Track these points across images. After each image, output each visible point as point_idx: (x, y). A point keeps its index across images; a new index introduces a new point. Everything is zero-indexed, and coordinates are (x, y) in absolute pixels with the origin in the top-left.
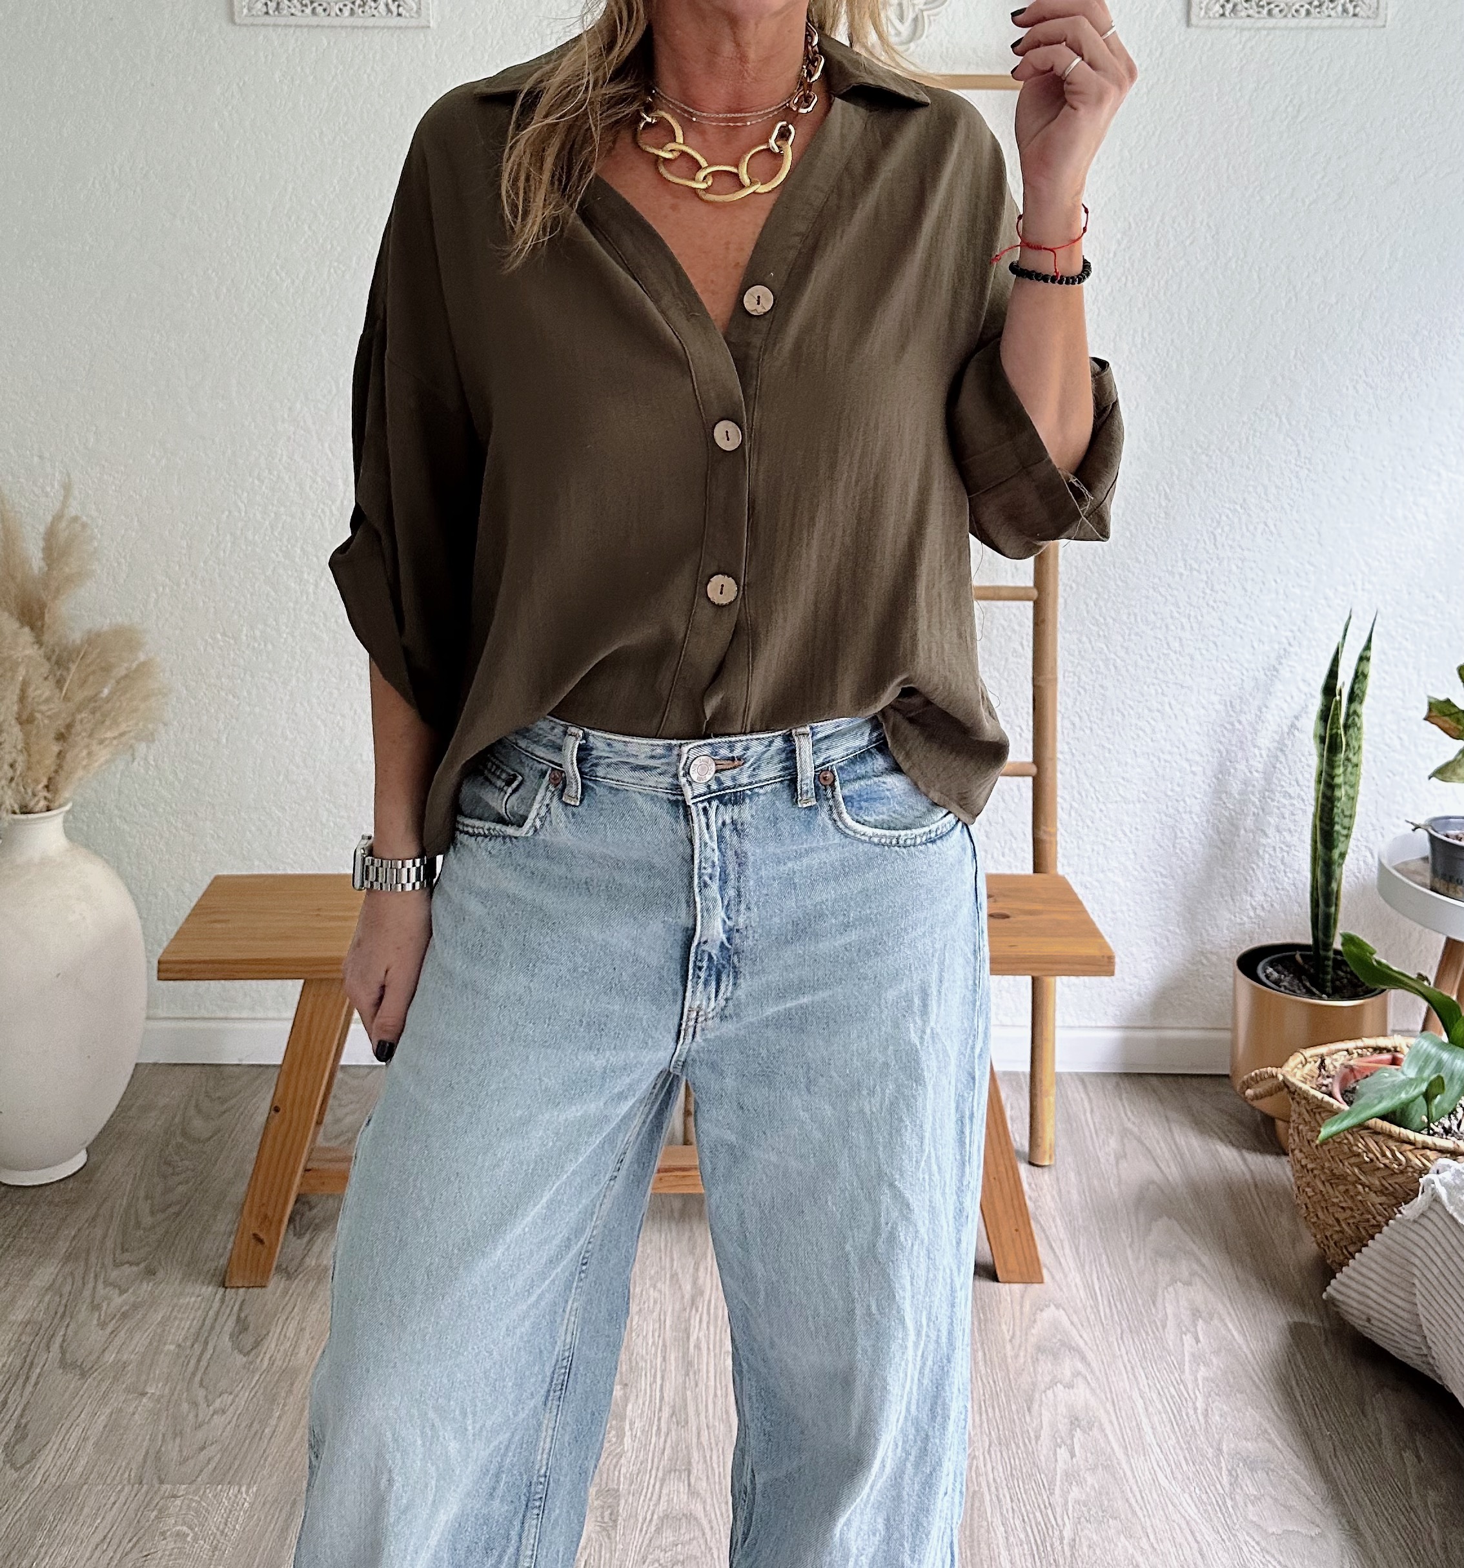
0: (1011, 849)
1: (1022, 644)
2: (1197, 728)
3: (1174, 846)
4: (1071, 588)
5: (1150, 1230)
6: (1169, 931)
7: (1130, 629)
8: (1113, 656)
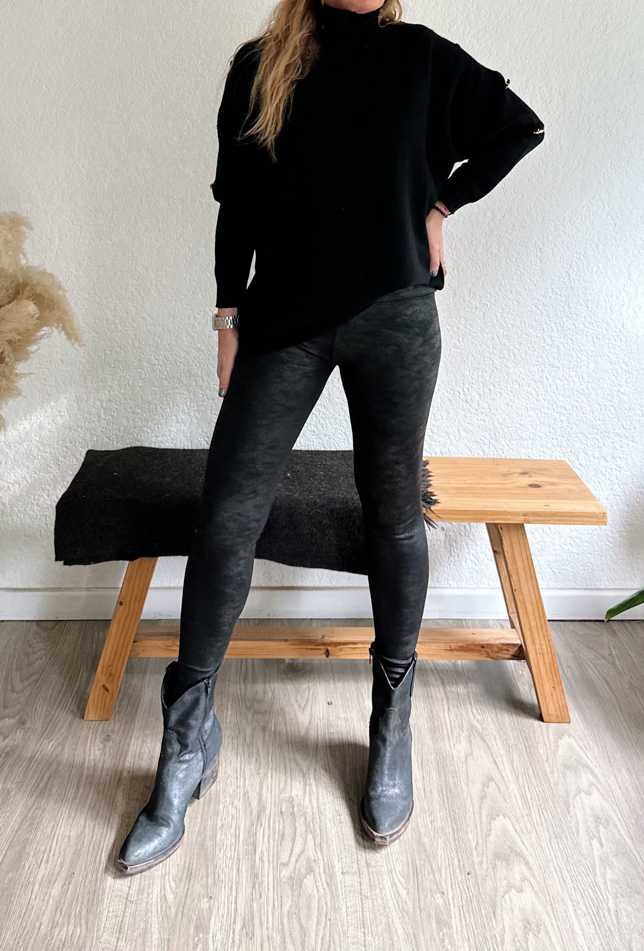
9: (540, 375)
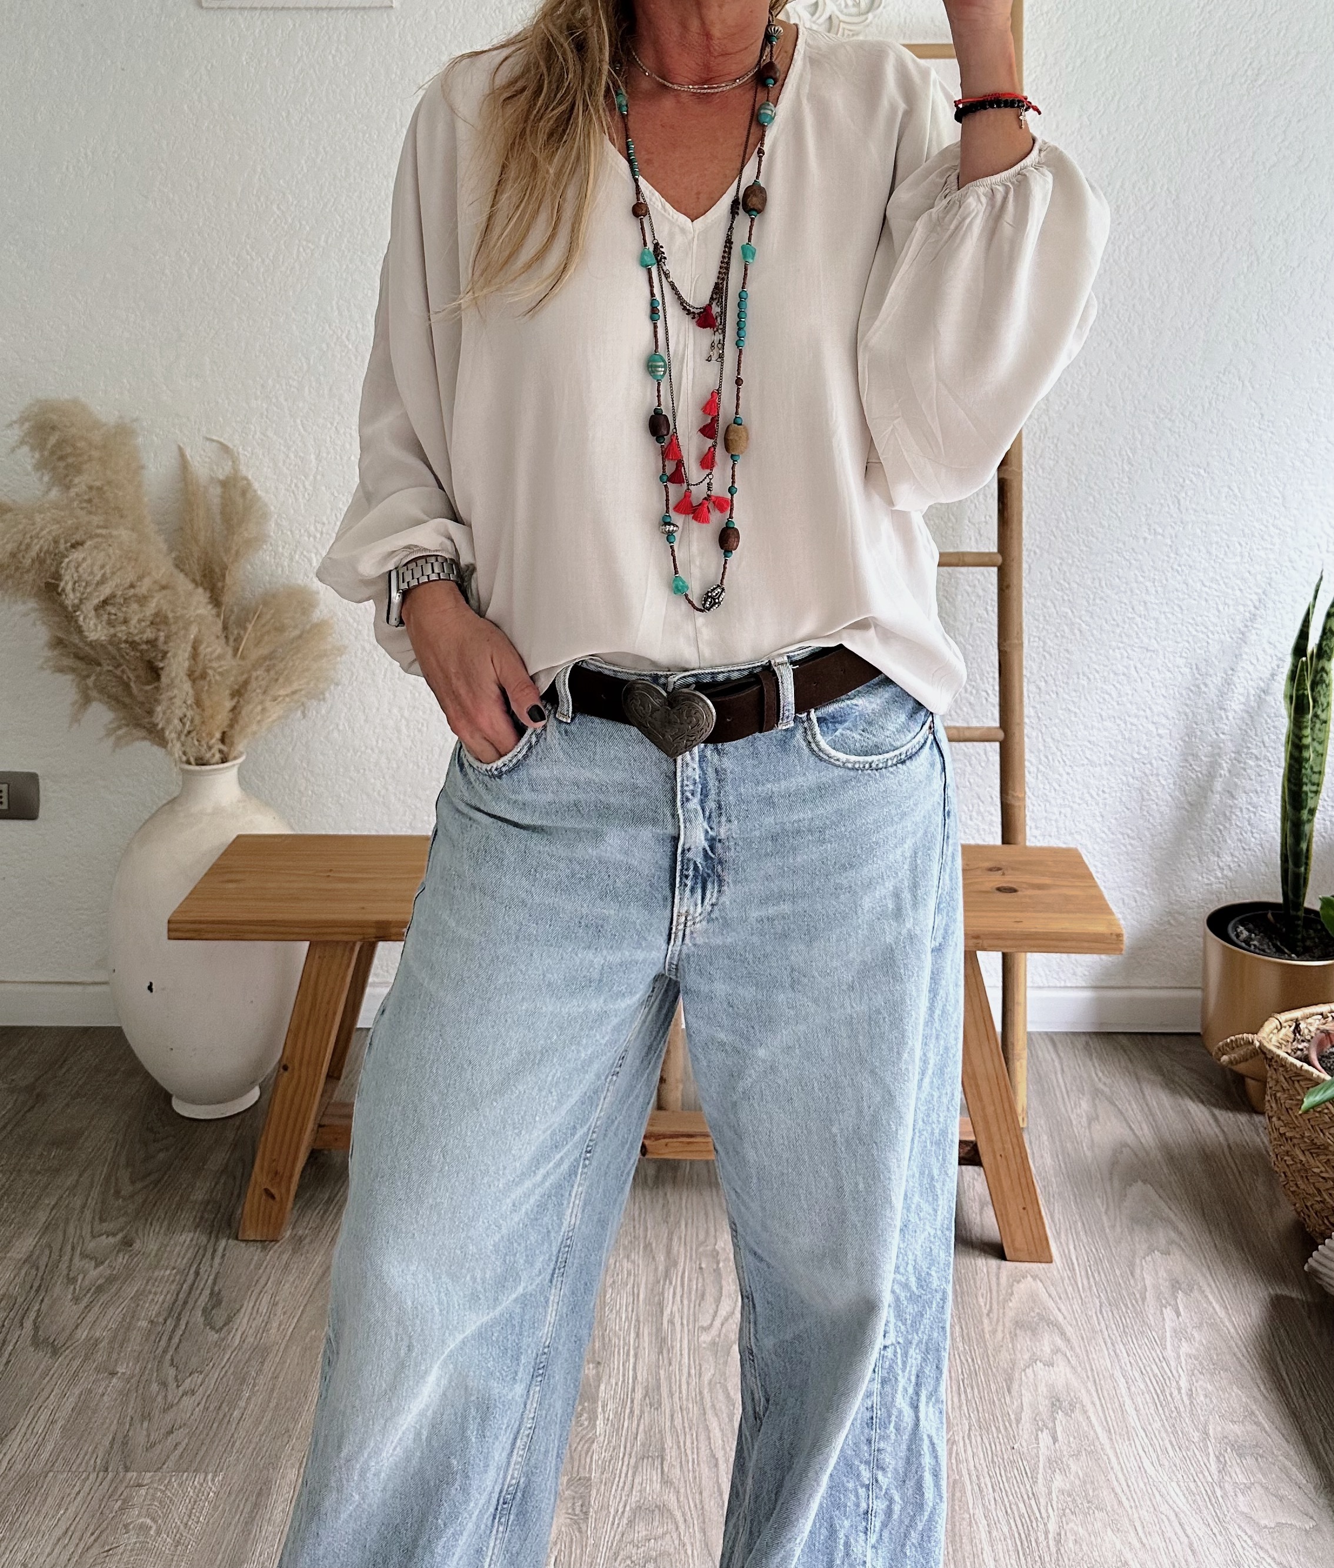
0: (979, 812)
1: (986, 610)
2: (1163, 691)
3: (1141, 809)
4: (1035, 553)
5: (1126, 1196)
6: (1137, 892)
7: (1095, 594)
8: (1078, 620)
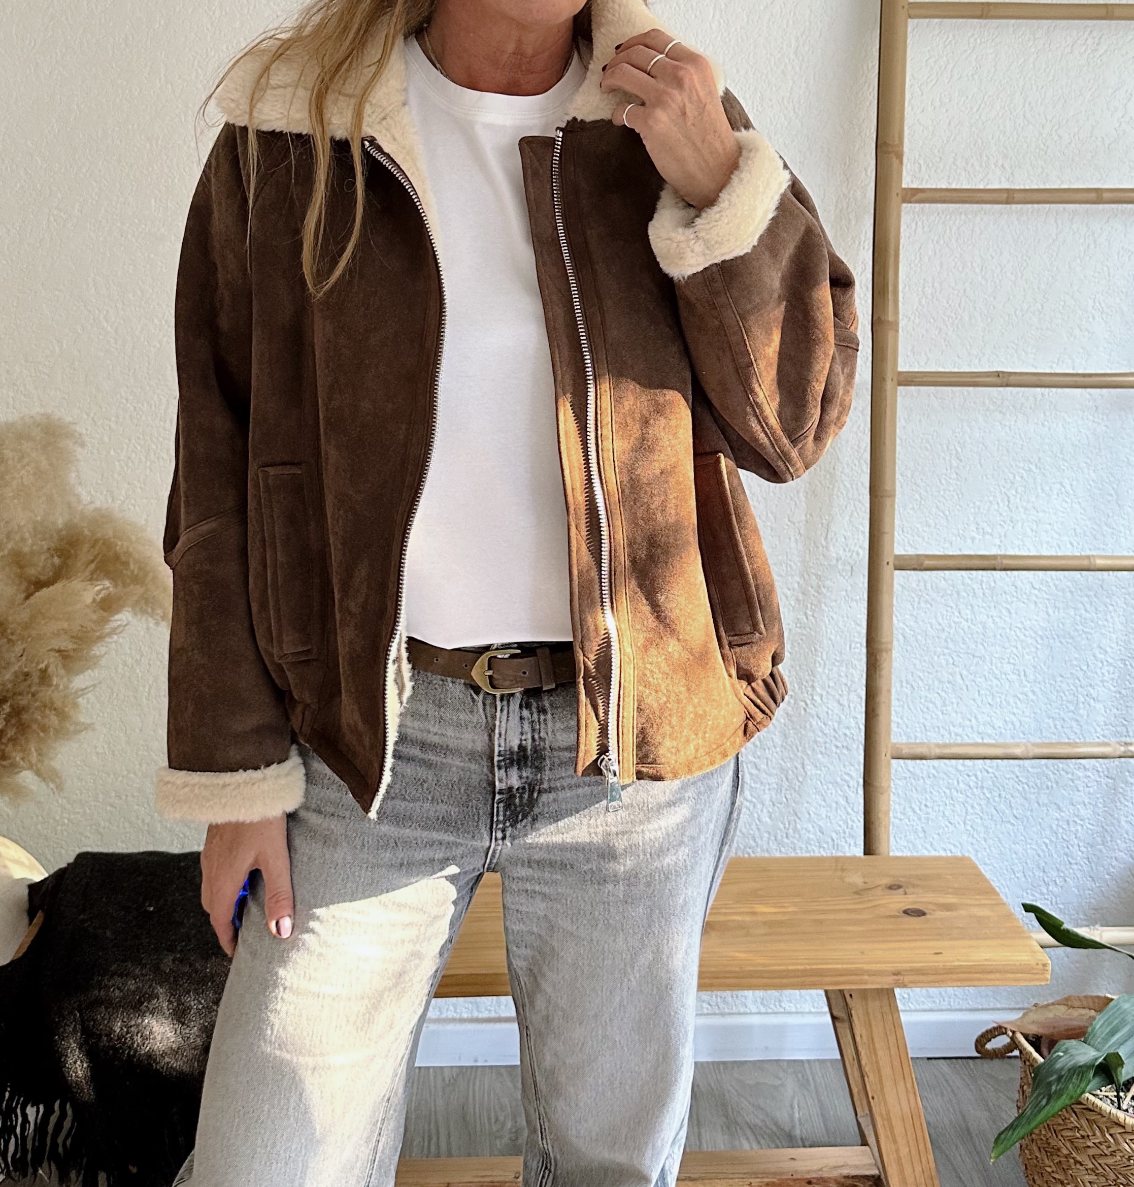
9: (950, 670)
